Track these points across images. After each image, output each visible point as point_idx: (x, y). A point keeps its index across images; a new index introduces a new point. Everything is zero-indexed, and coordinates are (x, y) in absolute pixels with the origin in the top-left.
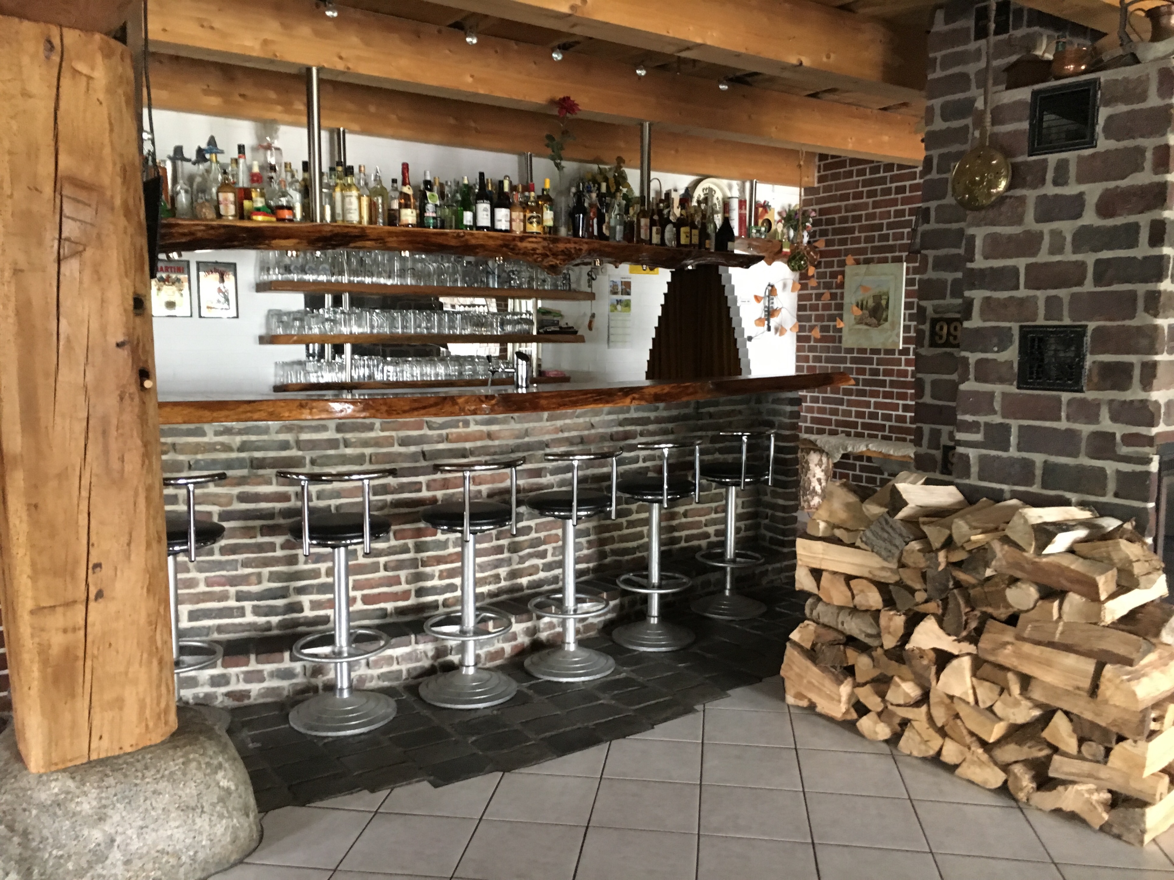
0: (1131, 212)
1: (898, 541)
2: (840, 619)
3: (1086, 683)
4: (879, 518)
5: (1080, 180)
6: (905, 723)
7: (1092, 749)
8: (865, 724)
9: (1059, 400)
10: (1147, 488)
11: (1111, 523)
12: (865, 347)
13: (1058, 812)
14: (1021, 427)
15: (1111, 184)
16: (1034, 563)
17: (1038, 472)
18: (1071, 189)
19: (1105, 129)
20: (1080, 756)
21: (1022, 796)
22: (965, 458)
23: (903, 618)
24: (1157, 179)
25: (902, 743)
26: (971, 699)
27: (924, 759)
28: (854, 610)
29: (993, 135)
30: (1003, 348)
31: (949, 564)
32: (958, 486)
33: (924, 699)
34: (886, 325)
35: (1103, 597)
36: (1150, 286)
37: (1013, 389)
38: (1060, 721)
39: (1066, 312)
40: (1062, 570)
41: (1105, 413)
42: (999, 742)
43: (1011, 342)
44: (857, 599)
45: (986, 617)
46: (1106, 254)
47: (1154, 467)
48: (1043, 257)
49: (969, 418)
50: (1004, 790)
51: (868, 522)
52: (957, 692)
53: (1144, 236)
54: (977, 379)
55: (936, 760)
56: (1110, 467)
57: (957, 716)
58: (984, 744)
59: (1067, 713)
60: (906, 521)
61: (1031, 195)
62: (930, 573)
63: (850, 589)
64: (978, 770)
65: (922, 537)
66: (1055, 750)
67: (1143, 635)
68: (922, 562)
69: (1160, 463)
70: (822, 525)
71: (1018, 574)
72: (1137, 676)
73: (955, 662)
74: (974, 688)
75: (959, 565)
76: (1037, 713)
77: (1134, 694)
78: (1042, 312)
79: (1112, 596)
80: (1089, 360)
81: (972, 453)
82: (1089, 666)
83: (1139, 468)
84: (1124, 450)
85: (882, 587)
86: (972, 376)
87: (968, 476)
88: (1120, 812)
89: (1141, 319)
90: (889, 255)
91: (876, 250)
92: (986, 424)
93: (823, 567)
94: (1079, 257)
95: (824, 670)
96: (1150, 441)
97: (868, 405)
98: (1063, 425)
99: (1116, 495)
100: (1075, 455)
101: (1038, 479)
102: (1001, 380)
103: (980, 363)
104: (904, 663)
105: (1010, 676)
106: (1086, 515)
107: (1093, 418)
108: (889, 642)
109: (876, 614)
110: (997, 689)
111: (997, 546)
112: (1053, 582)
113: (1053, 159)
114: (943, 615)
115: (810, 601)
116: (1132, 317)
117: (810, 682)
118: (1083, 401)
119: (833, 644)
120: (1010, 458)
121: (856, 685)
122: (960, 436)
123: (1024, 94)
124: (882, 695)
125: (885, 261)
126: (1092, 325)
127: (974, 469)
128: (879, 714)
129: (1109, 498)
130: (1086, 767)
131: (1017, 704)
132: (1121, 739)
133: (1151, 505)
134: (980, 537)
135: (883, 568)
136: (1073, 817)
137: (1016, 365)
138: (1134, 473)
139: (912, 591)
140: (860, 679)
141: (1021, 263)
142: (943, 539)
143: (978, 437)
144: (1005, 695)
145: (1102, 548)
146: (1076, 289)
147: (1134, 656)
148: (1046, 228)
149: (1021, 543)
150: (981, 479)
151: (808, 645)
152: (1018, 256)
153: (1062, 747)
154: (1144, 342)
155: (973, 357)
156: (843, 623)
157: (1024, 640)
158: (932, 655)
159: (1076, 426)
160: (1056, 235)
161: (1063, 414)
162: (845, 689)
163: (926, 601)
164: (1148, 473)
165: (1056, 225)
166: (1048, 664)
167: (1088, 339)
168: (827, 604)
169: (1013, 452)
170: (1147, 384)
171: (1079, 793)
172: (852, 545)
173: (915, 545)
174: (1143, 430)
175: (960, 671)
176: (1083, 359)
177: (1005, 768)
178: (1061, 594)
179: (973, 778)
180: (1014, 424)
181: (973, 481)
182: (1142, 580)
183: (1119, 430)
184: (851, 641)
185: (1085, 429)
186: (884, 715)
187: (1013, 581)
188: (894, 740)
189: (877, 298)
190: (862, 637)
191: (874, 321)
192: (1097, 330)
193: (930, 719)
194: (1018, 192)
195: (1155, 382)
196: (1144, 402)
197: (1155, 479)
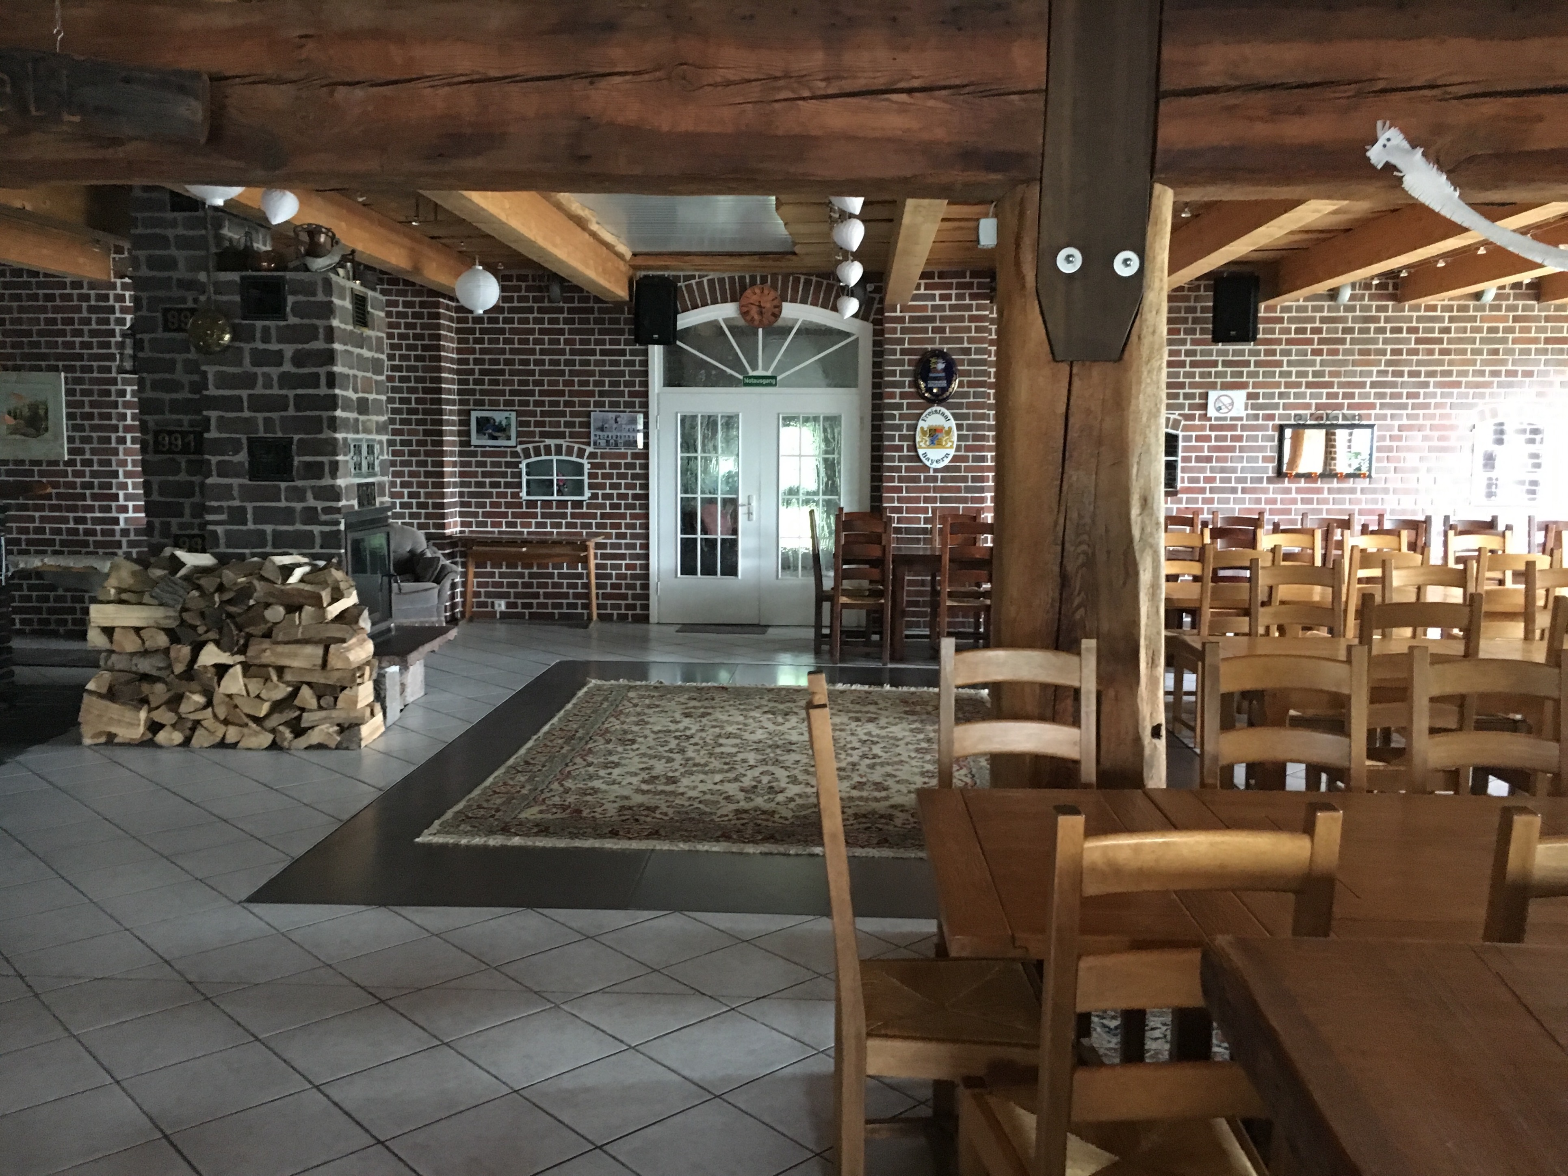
0: (314, 366)
1: (182, 592)
2: (134, 662)
3: (319, 661)
4: (162, 578)
5: (280, 341)
6: (197, 723)
7: (327, 700)
8: (162, 737)
9: (279, 488)
10: (339, 540)
11: (322, 563)
12: (21, 457)
13: (309, 748)
14: (255, 508)
15: (300, 346)
16: (282, 590)
17: (269, 538)
18: (274, 347)
19: (292, 309)
20: (320, 708)
21: (286, 744)
22: (215, 533)
23: (189, 648)
24: (327, 346)
25: (193, 741)
26: (244, 693)
27: (213, 746)
28: (145, 653)
29: (216, 301)
30: (236, 452)
31: (222, 602)
32: (213, 554)
33: (209, 704)
34: (47, 435)
35: (325, 605)
36: (330, 413)
37: (246, 481)
38: (306, 693)
39: (278, 429)
40: (300, 592)
41: (309, 495)
42: (267, 716)
43: (242, 449)
44: (147, 644)
45: (249, 636)
46: (300, 391)
47: (342, 527)
48: (259, 390)
49: (215, 504)
50: (274, 746)
51: (155, 583)
52: (233, 690)
53: (323, 380)
54: (219, 475)
55: (222, 744)
56: (316, 529)
57: (236, 706)
58: (257, 720)
59: (309, 684)
60: (185, 578)
61: (247, 347)
62: (207, 611)
63: (140, 637)
64: (253, 739)
65: (198, 588)
66: (303, 710)
67: (349, 624)
68: (202, 604)
69: (346, 524)
70: (113, 591)
71: (271, 600)
72: (348, 649)
73: (231, 671)
74: (245, 685)
75: (230, 602)
76: (290, 689)
77: (348, 659)
78: (261, 427)
79: (330, 604)
80: (297, 460)
81: (220, 529)
82: (319, 651)
83: (334, 528)
84: (324, 518)
85: (169, 632)
86: (214, 473)
87: (218, 546)
88: (346, 733)
89: (326, 434)
90: (43, 363)
91: (26, 357)
92: (229, 507)
93: (115, 625)
94: (283, 392)
95: (124, 704)
96: (338, 510)
97: (32, 519)
98: (283, 504)
99: (322, 547)
100: (293, 524)
101: (270, 543)
102: (237, 475)
103: (219, 463)
104: (193, 680)
105: (270, 669)
106: (306, 560)
107: (303, 499)
108: (179, 668)
109: (167, 651)
110: (262, 681)
111: (256, 583)
112: (296, 601)
113: (259, 324)
114: (220, 639)
115: (103, 655)
116: (321, 432)
117: (111, 718)
118: (296, 487)
119: (128, 682)
120: (249, 531)
121: (150, 710)
122: (210, 517)
123: (234, 276)
124: (176, 711)
125: (39, 369)
126: (296, 437)
127: (222, 541)
128: (174, 726)
129: (317, 550)
130: (323, 714)
131: (276, 686)
132: (343, 688)
133: (343, 551)
134: (243, 579)
135: (166, 617)
136: (321, 746)
137: (247, 465)
138: (331, 532)
139: (194, 628)
140: (153, 705)
141: (244, 393)
142: (215, 586)
143: (223, 517)
144: (269, 684)
145: (321, 576)
146: (283, 413)
147: (347, 636)
148: (259, 370)
149: (272, 578)
150: (228, 547)
151: (104, 690)
152: (242, 388)
153: (307, 707)
154: (330, 448)
155: (214, 459)
156: (136, 665)
157: (278, 643)
158: (213, 670)
159: (293, 504)
160: (267, 376)
161: (283, 498)
162: (143, 715)
163: (206, 632)
164: (339, 531)
165: (266, 369)
166: (295, 655)
167: (294, 447)
168: (120, 654)
169: (251, 526)
170: (334, 474)
171: (322, 730)
172: (140, 603)
173: (195, 593)
174: (333, 504)
175: (235, 677)
176: (293, 460)
177: (273, 731)
178: (300, 608)
179: (251, 746)
180: (249, 506)
181: (222, 549)
182: (345, 592)
183: (320, 505)
184: (145, 677)
185: (298, 506)
186: (177, 726)
187: (267, 605)
188: (186, 742)
189: (34, 407)
190: (154, 673)
191: (33, 431)
192: (300, 440)
193: (215, 716)
194: (237, 344)
195: (338, 474)
196: (333, 486)
197: (343, 534)
